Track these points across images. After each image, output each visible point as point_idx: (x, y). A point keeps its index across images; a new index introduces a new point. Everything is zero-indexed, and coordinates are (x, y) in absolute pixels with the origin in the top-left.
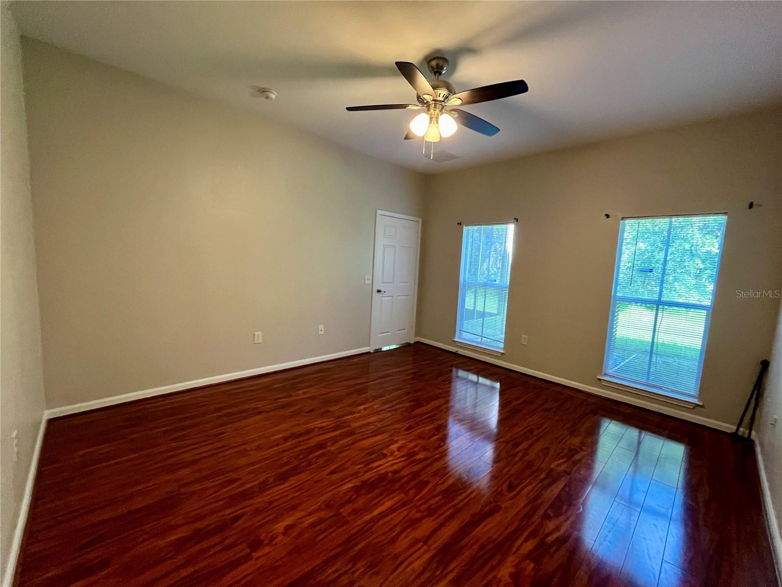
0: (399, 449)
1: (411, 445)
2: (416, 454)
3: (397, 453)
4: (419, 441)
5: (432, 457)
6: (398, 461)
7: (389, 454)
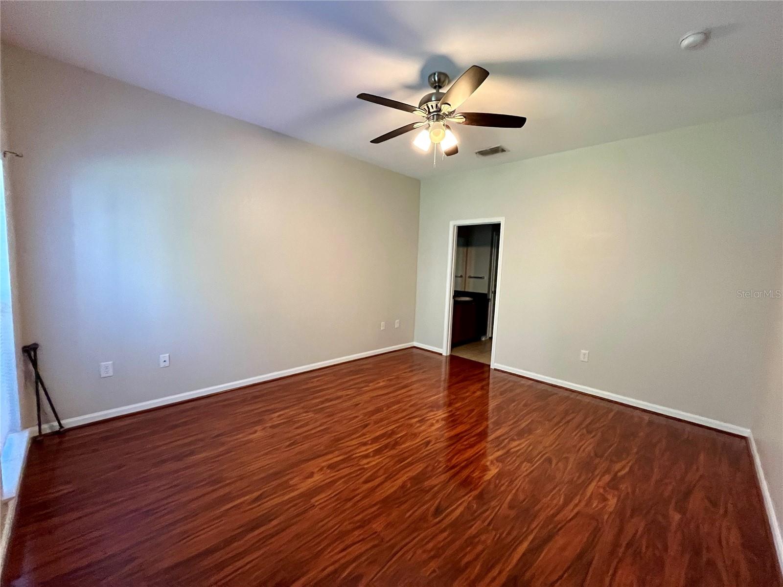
0: (432, 425)
1: (423, 428)
2: (419, 421)
3: (434, 422)
4: (416, 431)
5: (405, 420)
6: (431, 417)
7: (440, 421)
